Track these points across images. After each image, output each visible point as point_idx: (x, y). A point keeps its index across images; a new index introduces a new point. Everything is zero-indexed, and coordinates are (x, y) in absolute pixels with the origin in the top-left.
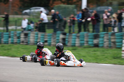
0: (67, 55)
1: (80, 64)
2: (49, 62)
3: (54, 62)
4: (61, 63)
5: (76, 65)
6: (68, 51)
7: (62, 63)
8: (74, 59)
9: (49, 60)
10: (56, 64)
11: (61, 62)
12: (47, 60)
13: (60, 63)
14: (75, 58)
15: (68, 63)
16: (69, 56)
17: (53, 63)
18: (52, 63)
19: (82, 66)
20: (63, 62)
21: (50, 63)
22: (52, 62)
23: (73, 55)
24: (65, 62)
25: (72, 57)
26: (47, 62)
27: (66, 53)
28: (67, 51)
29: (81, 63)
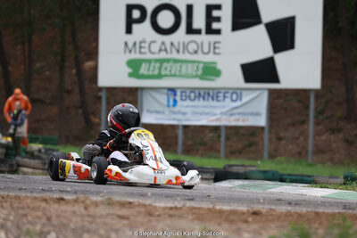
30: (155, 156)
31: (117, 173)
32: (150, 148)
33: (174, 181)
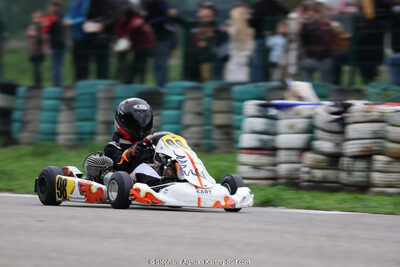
0: (168, 157)
1: (226, 199)
2: (80, 185)
3: (104, 187)
4: (138, 190)
5: (208, 202)
6: (170, 136)
7: (142, 195)
8: (197, 174)
9: (79, 176)
10: (114, 195)
11: (138, 185)
12: (71, 175)
13: (132, 192)
14: (201, 168)
15: (169, 195)
16: (174, 158)
17: (100, 189)
18: (94, 190)
19: (233, 210)
20: (144, 188)
21: (84, 190)
22: (95, 185)
23: (194, 155)
24: (157, 191)
25: (189, 163)
26: (68, 189)
27: (162, 148)
28: (165, 138)
29: (233, 192)
30: (196, 170)
31: (147, 194)
32: (187, 158)
33: (223, 203)
